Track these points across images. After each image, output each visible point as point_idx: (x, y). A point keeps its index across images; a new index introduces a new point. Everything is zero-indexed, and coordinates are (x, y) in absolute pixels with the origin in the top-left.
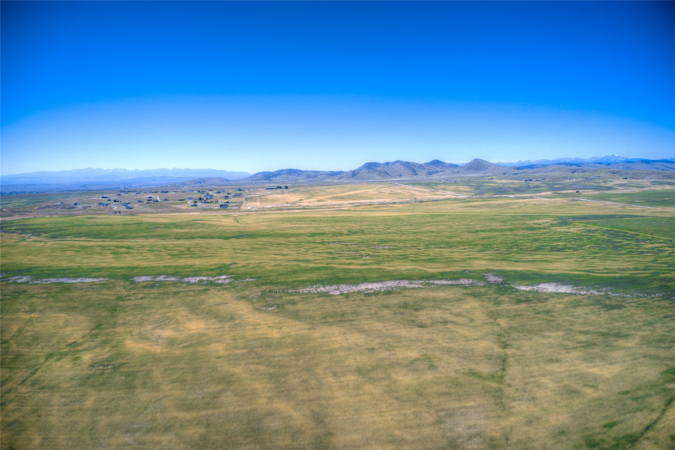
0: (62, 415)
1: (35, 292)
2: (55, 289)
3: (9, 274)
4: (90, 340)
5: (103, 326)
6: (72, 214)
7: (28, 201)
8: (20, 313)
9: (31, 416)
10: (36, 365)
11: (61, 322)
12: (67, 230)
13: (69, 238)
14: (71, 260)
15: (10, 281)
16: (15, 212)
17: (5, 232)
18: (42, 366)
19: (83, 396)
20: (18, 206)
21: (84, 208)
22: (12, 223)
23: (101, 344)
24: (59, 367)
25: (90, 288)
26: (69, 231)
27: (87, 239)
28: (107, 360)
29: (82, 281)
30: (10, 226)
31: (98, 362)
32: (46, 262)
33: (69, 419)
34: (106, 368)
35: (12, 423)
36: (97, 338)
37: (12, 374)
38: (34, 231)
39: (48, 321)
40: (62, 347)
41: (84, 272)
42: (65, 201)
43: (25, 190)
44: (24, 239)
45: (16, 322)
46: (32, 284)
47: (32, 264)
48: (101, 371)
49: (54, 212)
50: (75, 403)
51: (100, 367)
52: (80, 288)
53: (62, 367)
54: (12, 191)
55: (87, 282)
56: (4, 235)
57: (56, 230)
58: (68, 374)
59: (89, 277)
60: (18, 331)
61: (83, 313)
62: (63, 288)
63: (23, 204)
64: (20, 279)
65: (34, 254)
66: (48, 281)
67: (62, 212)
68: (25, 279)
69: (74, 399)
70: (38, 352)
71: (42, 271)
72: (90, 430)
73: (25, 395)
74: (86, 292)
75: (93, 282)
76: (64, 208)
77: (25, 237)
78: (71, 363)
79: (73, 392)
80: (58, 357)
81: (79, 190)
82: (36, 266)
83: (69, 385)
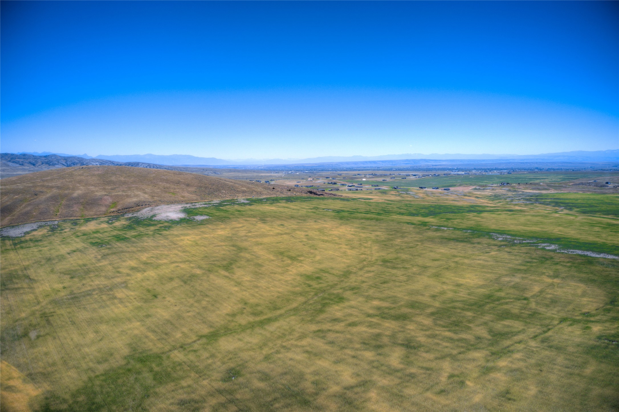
0: (562, 375)
1: (560, 260)
2: (579, 261)
3: (539, 240)
4: (603, 314)
5: (616, 303)
6: (603, 192)
7: (564, 177)
8: (543, 276)
9: (534, 368)
10: (549, 325)
11: (579, 292)
12: (597, 206)
13: (598, 215)
14: (598, 235)
15: (540, 247)
16: (551, 186)
17: (540, 203)
18: (554, 327)
19: (585, 363)
20: (554, 181)
21: (614, 187)
22: (548, 196)
23: (611, 319)
24: (570, 332)
25: (611, 264)
26: (599, 208)
27: (614, 217)
28: (613, 336)
29: (604, 256)
30: (546, 199)
31: (605, 336)
32: (574, 234)
33: (567, 381)
34: (611, 343)
35: (515, 370)
36: (609, 313)
37: (525, 328)
38: (567, 205)
39: (568, 289)
40: (576, 314)
41: (608, 249)
42: (598, 179)
43: (562, 168)
44: (557, 212)
45: (539, 284)
46: (559, 253)
47: (561, 235)
48: (606, 345)
49: (587, 189)
50: (576, 368)
51: (606, 341)
52: (602, 263)
53: (572, 332)
54: (550, 167)
55: (609, 259)
56: (539, 206)
57: (587, 205)
58: (576, 340)
59: (611, 254)
60: (539, 292)
61: (601, 287)
62: (586, 261)
63: (559, 180)
64: (548, 246)
65: (565, 226)
66: (573, 252)
67: (594, 189)
68: (553, 247)
69: (576, 364)
70: (553, 314)
71: (570, 242)
72: (582, 396)
73: (533, 349)
74: (606, 267)
75: (614, 259)
76: (596, 186)
77: (558, 210)
78: (581, 331)
79: (577, 357)
80: (571, 322)
81: (611, 170)
82: (565, 237)
83: (576, 350)
